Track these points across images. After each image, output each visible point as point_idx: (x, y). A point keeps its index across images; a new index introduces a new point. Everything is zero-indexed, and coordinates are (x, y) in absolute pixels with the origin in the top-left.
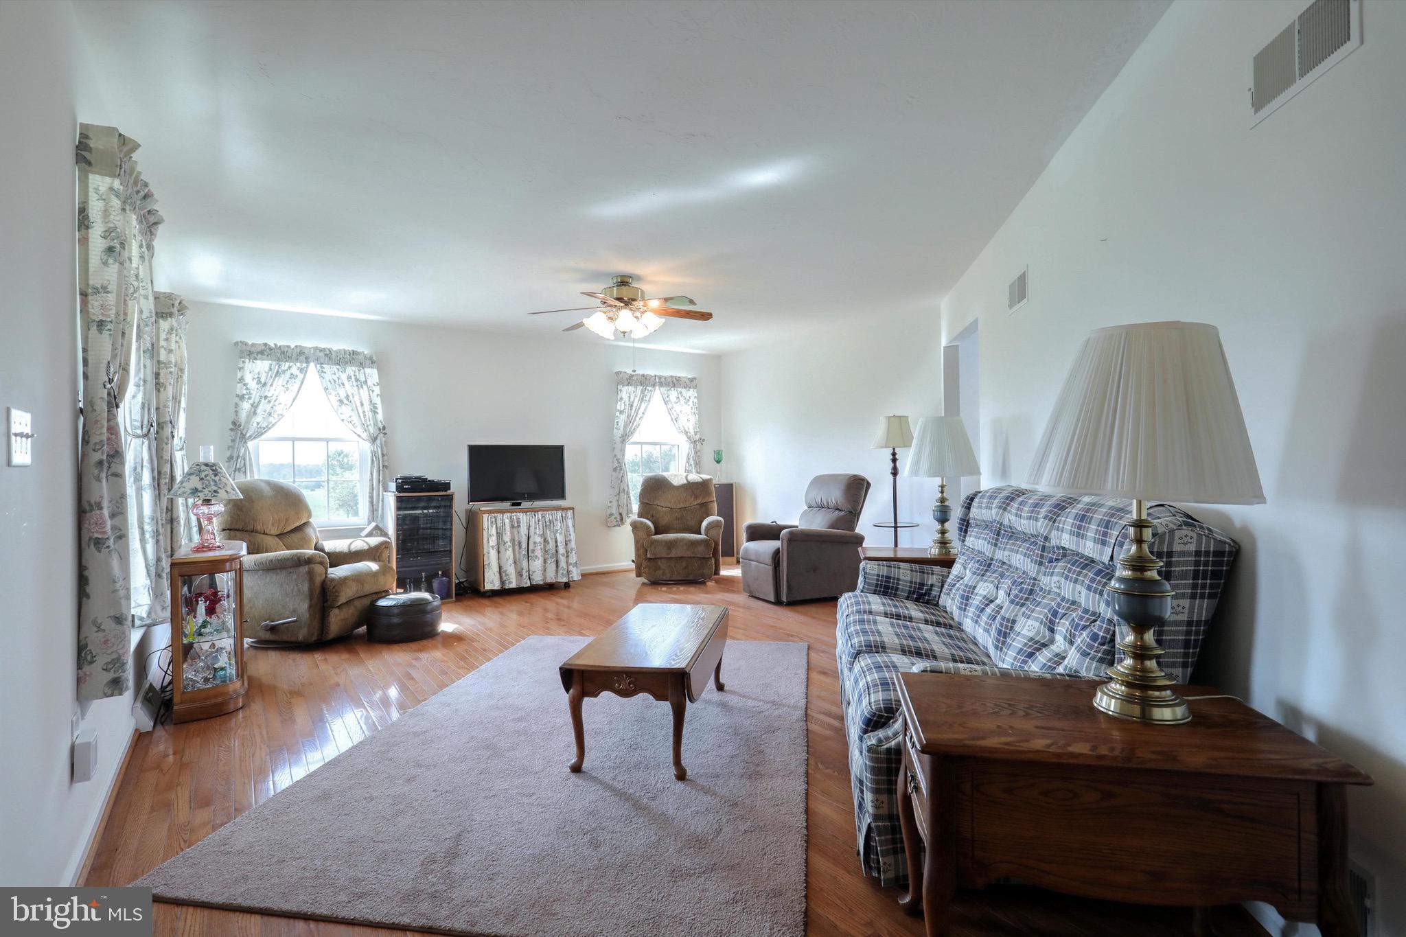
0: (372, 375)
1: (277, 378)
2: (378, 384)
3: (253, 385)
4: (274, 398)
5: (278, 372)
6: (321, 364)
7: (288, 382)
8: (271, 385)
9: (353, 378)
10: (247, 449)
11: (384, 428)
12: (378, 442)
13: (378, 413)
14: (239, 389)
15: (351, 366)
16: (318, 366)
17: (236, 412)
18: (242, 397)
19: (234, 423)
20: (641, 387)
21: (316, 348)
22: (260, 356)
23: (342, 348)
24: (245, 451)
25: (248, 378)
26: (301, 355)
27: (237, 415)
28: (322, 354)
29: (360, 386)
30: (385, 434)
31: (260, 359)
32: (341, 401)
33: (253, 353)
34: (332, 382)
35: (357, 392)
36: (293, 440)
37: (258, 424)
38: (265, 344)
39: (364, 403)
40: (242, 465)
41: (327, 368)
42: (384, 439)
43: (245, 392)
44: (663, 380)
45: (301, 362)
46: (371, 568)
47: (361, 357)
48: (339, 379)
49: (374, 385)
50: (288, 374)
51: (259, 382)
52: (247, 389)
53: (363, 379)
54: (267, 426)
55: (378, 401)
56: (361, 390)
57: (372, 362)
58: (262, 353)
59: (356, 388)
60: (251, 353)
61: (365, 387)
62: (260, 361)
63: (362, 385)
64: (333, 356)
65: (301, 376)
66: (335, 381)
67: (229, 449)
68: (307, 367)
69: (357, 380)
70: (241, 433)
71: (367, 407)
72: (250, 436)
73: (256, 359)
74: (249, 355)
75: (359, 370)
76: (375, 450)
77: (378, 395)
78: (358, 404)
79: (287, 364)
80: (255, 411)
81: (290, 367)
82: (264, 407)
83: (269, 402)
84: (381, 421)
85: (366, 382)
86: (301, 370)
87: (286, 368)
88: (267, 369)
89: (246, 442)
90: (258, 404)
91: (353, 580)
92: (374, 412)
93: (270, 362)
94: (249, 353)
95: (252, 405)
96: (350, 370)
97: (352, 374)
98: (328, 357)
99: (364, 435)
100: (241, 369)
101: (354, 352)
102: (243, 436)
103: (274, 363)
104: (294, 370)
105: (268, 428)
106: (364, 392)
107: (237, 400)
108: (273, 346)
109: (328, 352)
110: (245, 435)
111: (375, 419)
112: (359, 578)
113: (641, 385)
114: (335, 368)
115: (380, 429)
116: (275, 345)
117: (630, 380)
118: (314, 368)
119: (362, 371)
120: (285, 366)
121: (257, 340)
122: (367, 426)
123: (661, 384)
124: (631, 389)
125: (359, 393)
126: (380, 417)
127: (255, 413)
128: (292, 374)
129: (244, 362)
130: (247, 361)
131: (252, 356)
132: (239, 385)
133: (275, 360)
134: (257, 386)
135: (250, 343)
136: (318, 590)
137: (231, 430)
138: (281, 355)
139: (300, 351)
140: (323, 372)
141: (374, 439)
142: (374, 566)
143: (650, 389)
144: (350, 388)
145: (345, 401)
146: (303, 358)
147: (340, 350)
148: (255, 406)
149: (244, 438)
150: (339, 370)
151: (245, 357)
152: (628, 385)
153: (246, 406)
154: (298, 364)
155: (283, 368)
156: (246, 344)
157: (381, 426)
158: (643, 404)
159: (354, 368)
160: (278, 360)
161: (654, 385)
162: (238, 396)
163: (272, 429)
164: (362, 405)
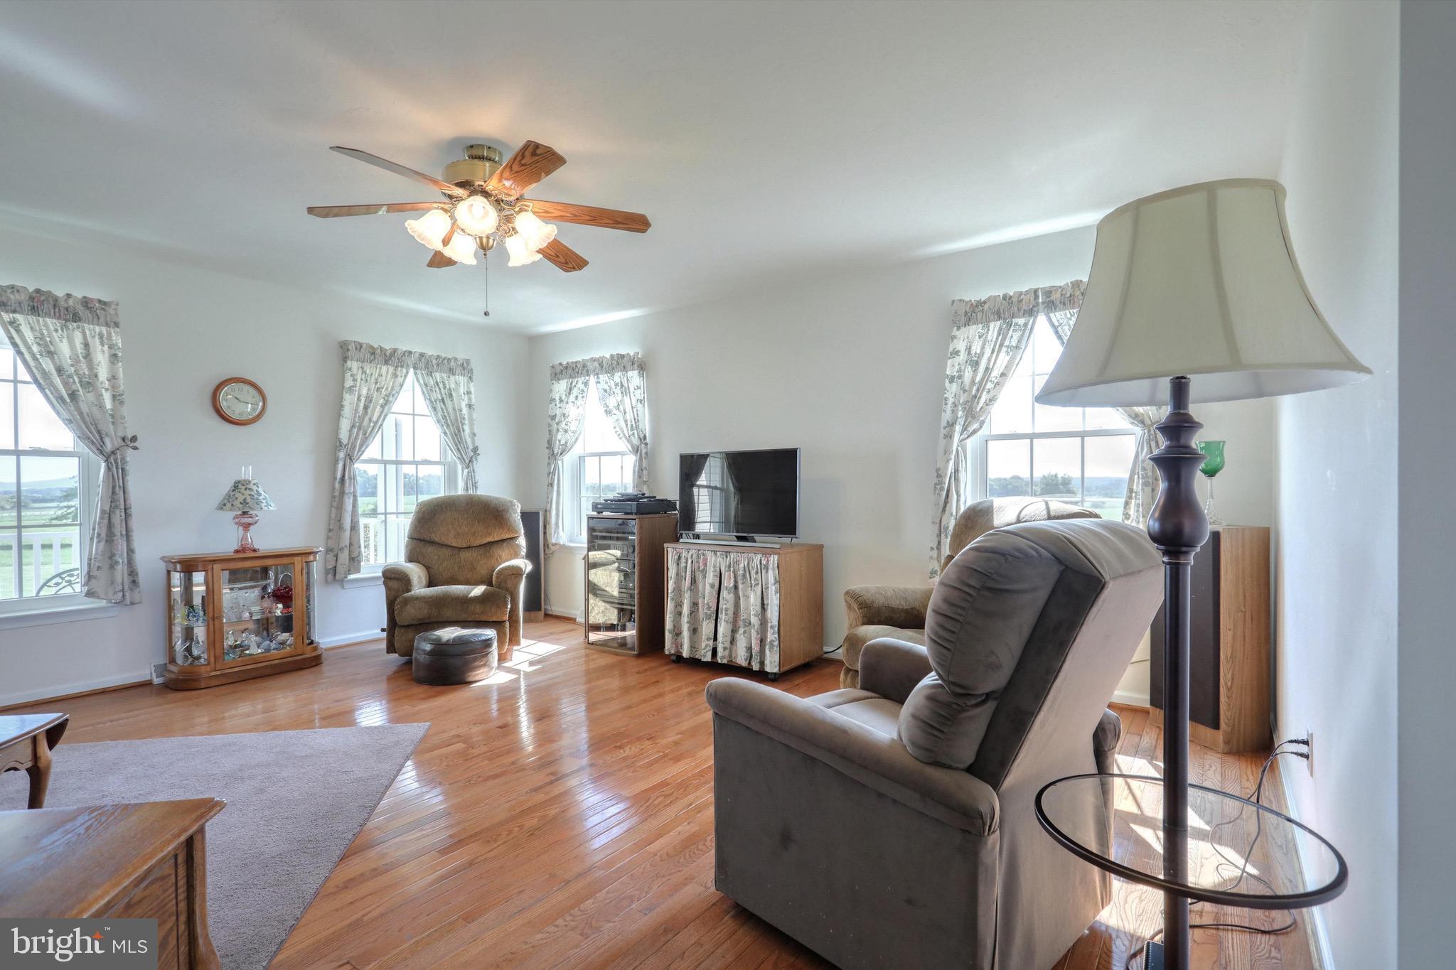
0: (634, 378)
1: (571, 395)
2: (639, 386)
3: (558, 404)
5: (571, 388)
6: (597, 374)
7: (577, 397)
8: (567, 403)
9: (619, 384)
11: (644, 438)
12: (639, 454)
13: (639, 421)
14: (551, 410)
15: (617, 371)
16: (596, 377)
17: (549, 431)
18: (553, 417)
19: (549, 442)
20: (998, 323)
21: (593, 359)
22: (561, 376)
23: (610, 354)
24: (555, 467)
25: (555, 398)
26: (584, 368)
27: (550, 434)
30: (646, 444)
31: (563, 378)
40: (553, 480)
41: (601, 378)
42: (644, 451)
43: (554, 412)
44: (1056, 296)
45: (585, 375)
46: (469, 594)
47: (624, 360)
48: (609, 387)
50: (576, 390)
51: (561, 401)
52: (555, 409)
53: (626, 384)
57: (633, 362)
58: (564, 372)
60: (559, 374)
62: (562, 381)
64: (605, 365)
66: (606, 390)
67: (548, 466)
68: (588, 380)
69: (622, 386)
71: (630, 416)
72: (557, 454)
75: (623, 375)
79: (576, 379)
80: (559, 429)
81: (578, 383)
83: (565, 419)
85: (627, 388)
86: (585, 384)
87: (575, 384)
88: (565, 387)
89: (556, 459)
90: (560, 422)
91: (427, 603)
95: (557, 424)
96: (617, 377)
97: (618, 380)
98: (602, 366)
99: (630, 448)
100: (553, 390)
101: (619, 357)
103: (568, 380)
104: (581, 385)
105: (569, 445)
107: (550, 420)
110: (554, 453)
112: (438, 601)
113: (999, 318)
114: (606, 376)
115: (641, 439)
117: (973, 313)
118: (593, 379)
119: (626, 375)
120: (574, 381)
122: (632, 438)
123: (1051, 306)
124: (974, 330)
128: (579, 389)
129: (555, 383)
130: (557, 381)
132: (551, 406)
136: (391, 606)
137: (548, 448)
138: (574, 371)
139: (584, 364)
140: (598, 382)
141: (636, 453)
142: (478, 591)
143: (1021, 321)
144: (618, 397)
146: (585, 371)
150: (609, 378)
151: (556, 378)
152: (967, 324)
153: (554, 425)
154: (583, 379)
157: (642, 436)
158: (1003, 354)
159: (619, 373)
160: (570, 377)
161: (1031, 312)
162: (550, 416)
164: (625, 413)
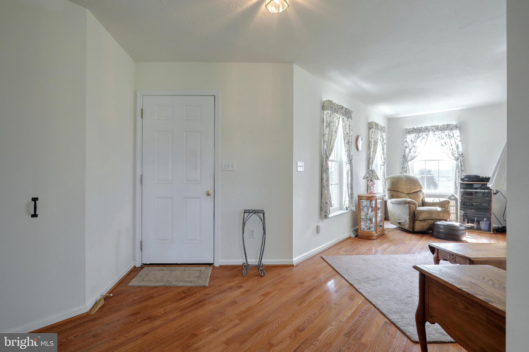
0: (457, 133)
1: (418, 139)
2: (459, 136)
3: (410, 143)
4: (417, 146)
5: (418, 137)
6: (434, 131)
7: (422, 140)
8: (416, 142)
9: (448, 135)
10: (408, 165)
11: (462, 154)
12: (459, 160)
13: (459, 148)
14: (406, 145)
15: (447, 130)
16: (433, 132)
17: (405, 152)
18: (406, 147)
19: (404, 156)
21: (432, 126)
22: (412, 132)
23: (443, 124)
24: (407, 165)
25: (408, 140)
26: (427, 129)
27: (404, 153)
28: (434, 128)
29: (451, 138)
30: (463, 157)
31: (412, 133)
32: (442, 145)
33: (410, 132)
34: (439, 138)
35: (449, 141)
36: (425, 161)
37: (411, 156)
38: (414, 128)
39: (452, 144)
40: (406, 170)
41: (436, 133)
42: (462, 159)
43: (407, 145)
45: (426, 132)
46: (437, 210)
47: (451, 126)
48: (441, 136)
49: (457, 137)
50: (421, 137)
51: (412, 141)
52: (408, 144)
53: (452, 135)
54: (414, 156)
55: (460, 144)
56: (451, 139)
57: (456, 127)
58: (413, 131)
59: (449, 139)
60: (409, 132)
61: (453, 138)
62: (412, 134)
63: (452, 137)
64: (439, 128)
65: (426, 137)
66: (440, 137)
67: (402, 165)
68: (429, 134)
69: (449, 136)
70: (406, 159)
71: (454, 146)
72: (409, 160)
73: (411, 134)
74: (408, 133)
75: (450, 132)
76: (458, 163)
77: (459, 141)
78: (450, 145)
79: (421, 134)
80: (410, 151)
81: (422, 135)
82: (413, 150)
83: (415, 148)
84: (460, 152)
85: (453, 136)
86: (427, 135)
87: (421, 135)
88: (414, 136)
89: (407, 162)
90: (411, 149)
91: (427, 212)
92: (457, 147)
93: (415, 134)
94: (408, 132)
95: (409, 149)
96: (446, 132)
97: (447, 134)
98: (437, 128)
99: (453, 158)
100: (406, 138)
101: (448, 125)
102: (406, 160)
103: (417, 134)
104: (424, 135)
105: (415, 157)
106: (453, 141)
107: (405, 148)
108: (416, 128)
109: (437, 127)
110: (407, 160)
111: (458, 151)
112: (430, 212)
114: (440, 132)
115: (460, 155)
116: (417, 128)
118: (432, 133)
119: (452, 132)
120: (420, 134)
121: (410, 127)
122: (454, 154)
125: (450, 141)
126: (461, 149)
127: (410, 152)
128: (423, 137)
129: (407, 135)
130: (408, 135)
131: (409, 133)
132: (405, 143)
133: (417, 133)
134: (411, 143)
135: (408, 129)
136: (412, 213)
137: (403, 158)
138: (419, 131)
139: (426, 128)
140: (435, 134)
141: (457, 159)
142: (439, 209)
144: (446, 139)
145: (444, 145)
146: (427, 130)
147: (442, 125)
148: (410, 150)
149: (407, 161)
150: (441, 133)
151: (407, 134)
153: (407, 150)
154: (425, 133)
155: (420, 135)
156: (407, 129)
157: (460, 153)
159: (448, 131)
160: (418, 133)
162: (405, 147)
163: (416, 157)
164: (452, 145)
